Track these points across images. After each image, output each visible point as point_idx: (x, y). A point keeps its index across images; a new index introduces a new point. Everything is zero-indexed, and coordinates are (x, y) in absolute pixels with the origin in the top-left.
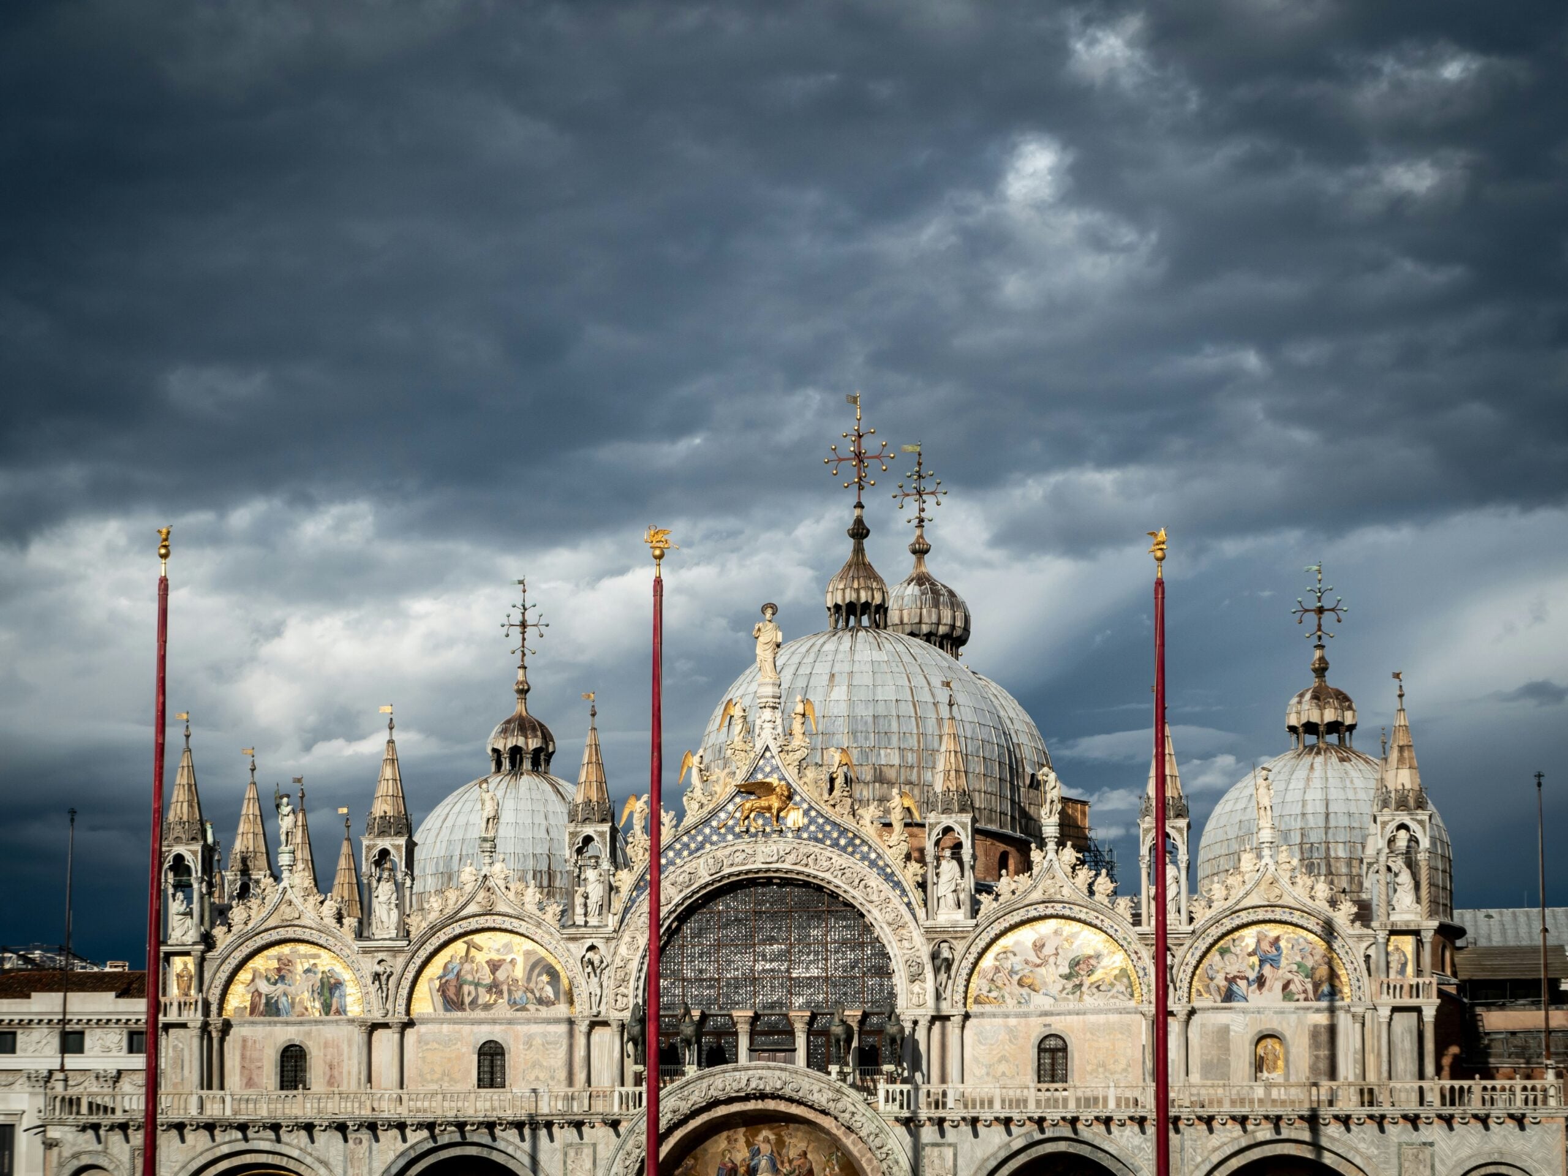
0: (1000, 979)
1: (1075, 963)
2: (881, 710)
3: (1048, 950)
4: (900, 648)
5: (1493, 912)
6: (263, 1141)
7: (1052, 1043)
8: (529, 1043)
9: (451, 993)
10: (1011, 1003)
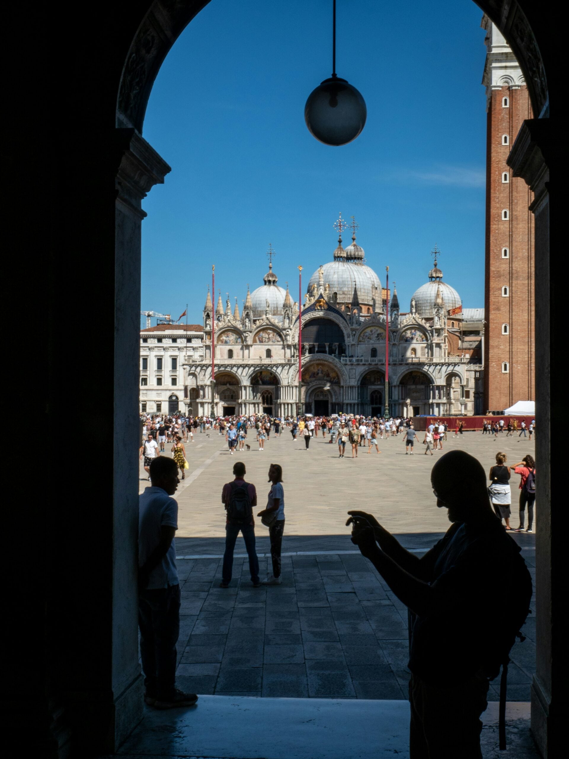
0: (364, 337)
1: (378, 335)
2: (344, 279)
3: (373, 332)
4: (348, 266)
5: (479, 309)
6: (228, 369)
7: (374, 349)
8: (276, 349)
9: (261, 339)
10: (366, 342)
